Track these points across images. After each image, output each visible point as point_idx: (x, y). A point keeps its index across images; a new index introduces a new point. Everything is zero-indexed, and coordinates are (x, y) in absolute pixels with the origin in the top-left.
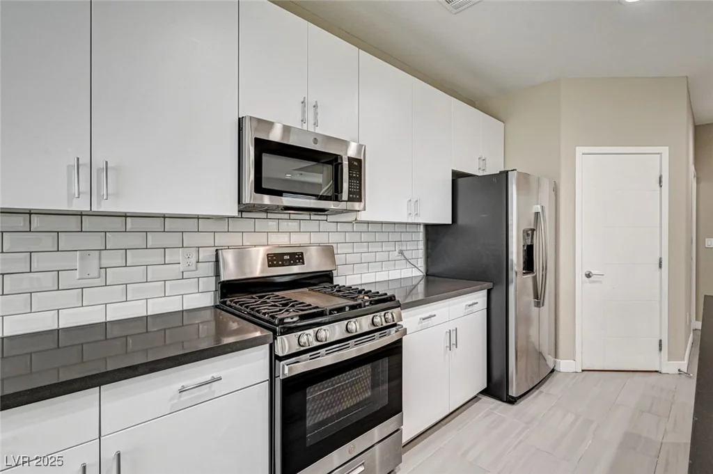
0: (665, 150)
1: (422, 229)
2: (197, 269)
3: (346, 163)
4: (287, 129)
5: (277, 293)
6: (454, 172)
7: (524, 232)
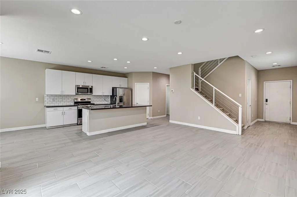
0: (149, 83)
1: (110, 96)
2: (72, 100)
3: (89, 89)
4: (82, 86)
5: (81, 103)
6: (113, 87)
7: (120, 96)
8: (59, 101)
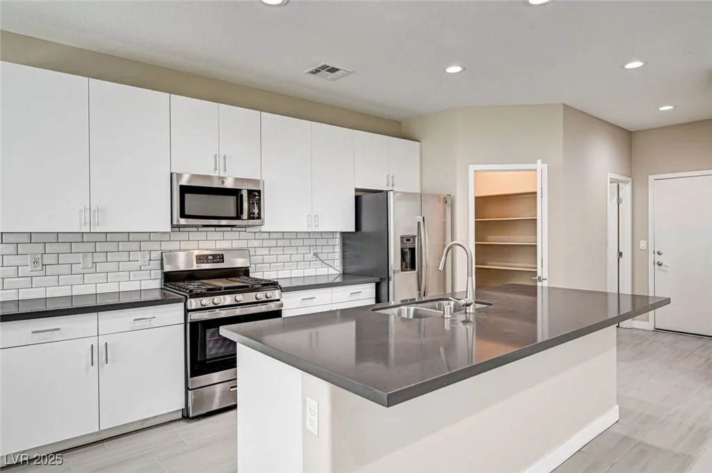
1: (338, 235)
2: (149, 264)
3: (245, 194)
5: (203, 281)
6: (357, 190)
7: (402, 238)
8: (76, 268)
